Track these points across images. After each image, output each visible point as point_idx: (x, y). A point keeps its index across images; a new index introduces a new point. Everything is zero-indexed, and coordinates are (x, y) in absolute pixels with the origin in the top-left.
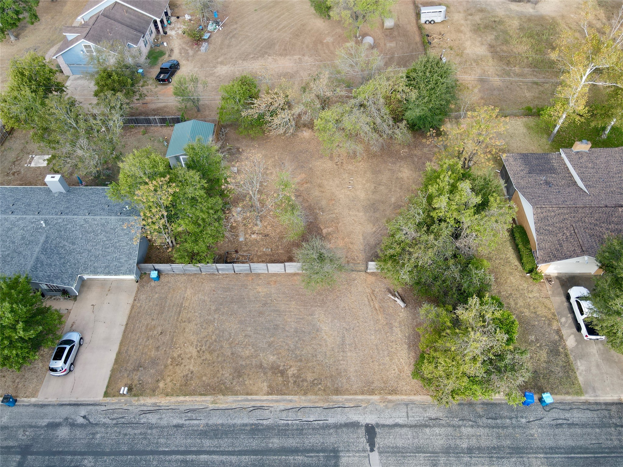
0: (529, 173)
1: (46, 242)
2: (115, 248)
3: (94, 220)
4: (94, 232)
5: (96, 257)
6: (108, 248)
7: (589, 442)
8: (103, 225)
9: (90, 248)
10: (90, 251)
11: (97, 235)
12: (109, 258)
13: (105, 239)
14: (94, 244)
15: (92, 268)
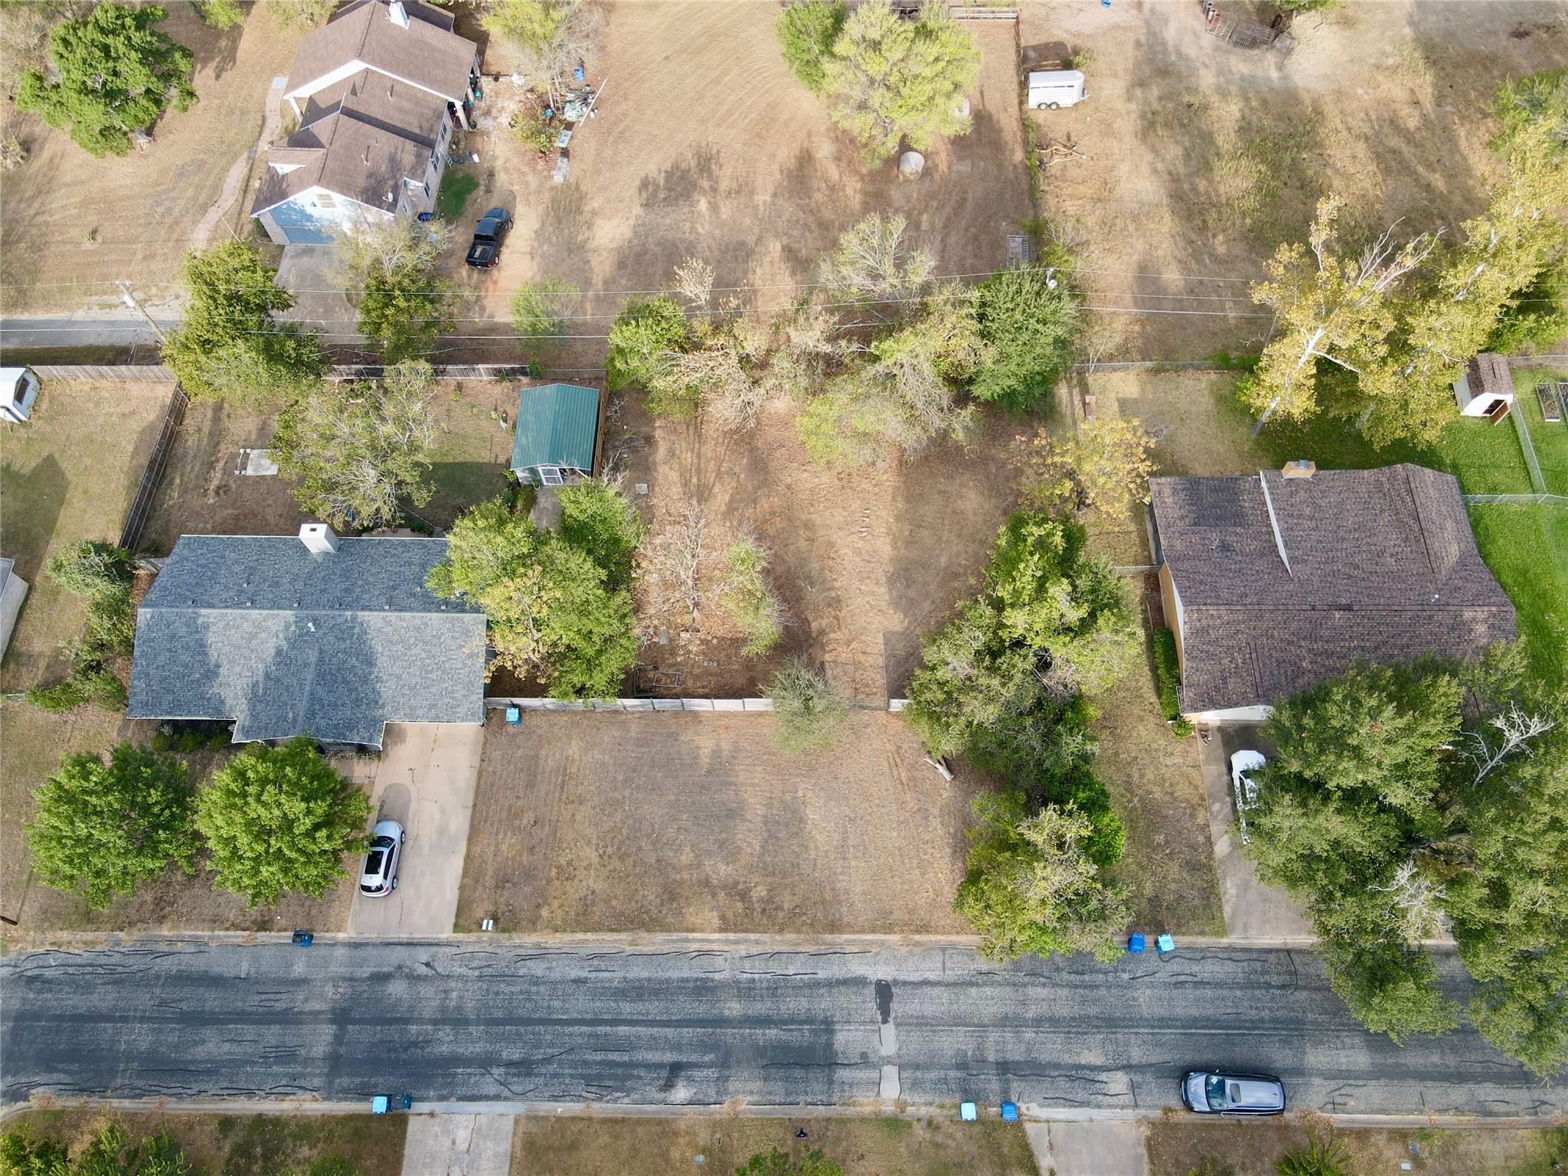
0: (1195, 524)
1: (321, 660)
2: (443, 672)
3: (401, 620)
4: (402, 641)
5: (411, 689)
6: (431, 672)
7: (1222, 1011)
8: (418, 629)
9: (399, 671)
10: (399, 678)
11: (409, 649)
12: (433, 690)
13: (424, 655)
14: (406, 664)
15: (408, 711)
